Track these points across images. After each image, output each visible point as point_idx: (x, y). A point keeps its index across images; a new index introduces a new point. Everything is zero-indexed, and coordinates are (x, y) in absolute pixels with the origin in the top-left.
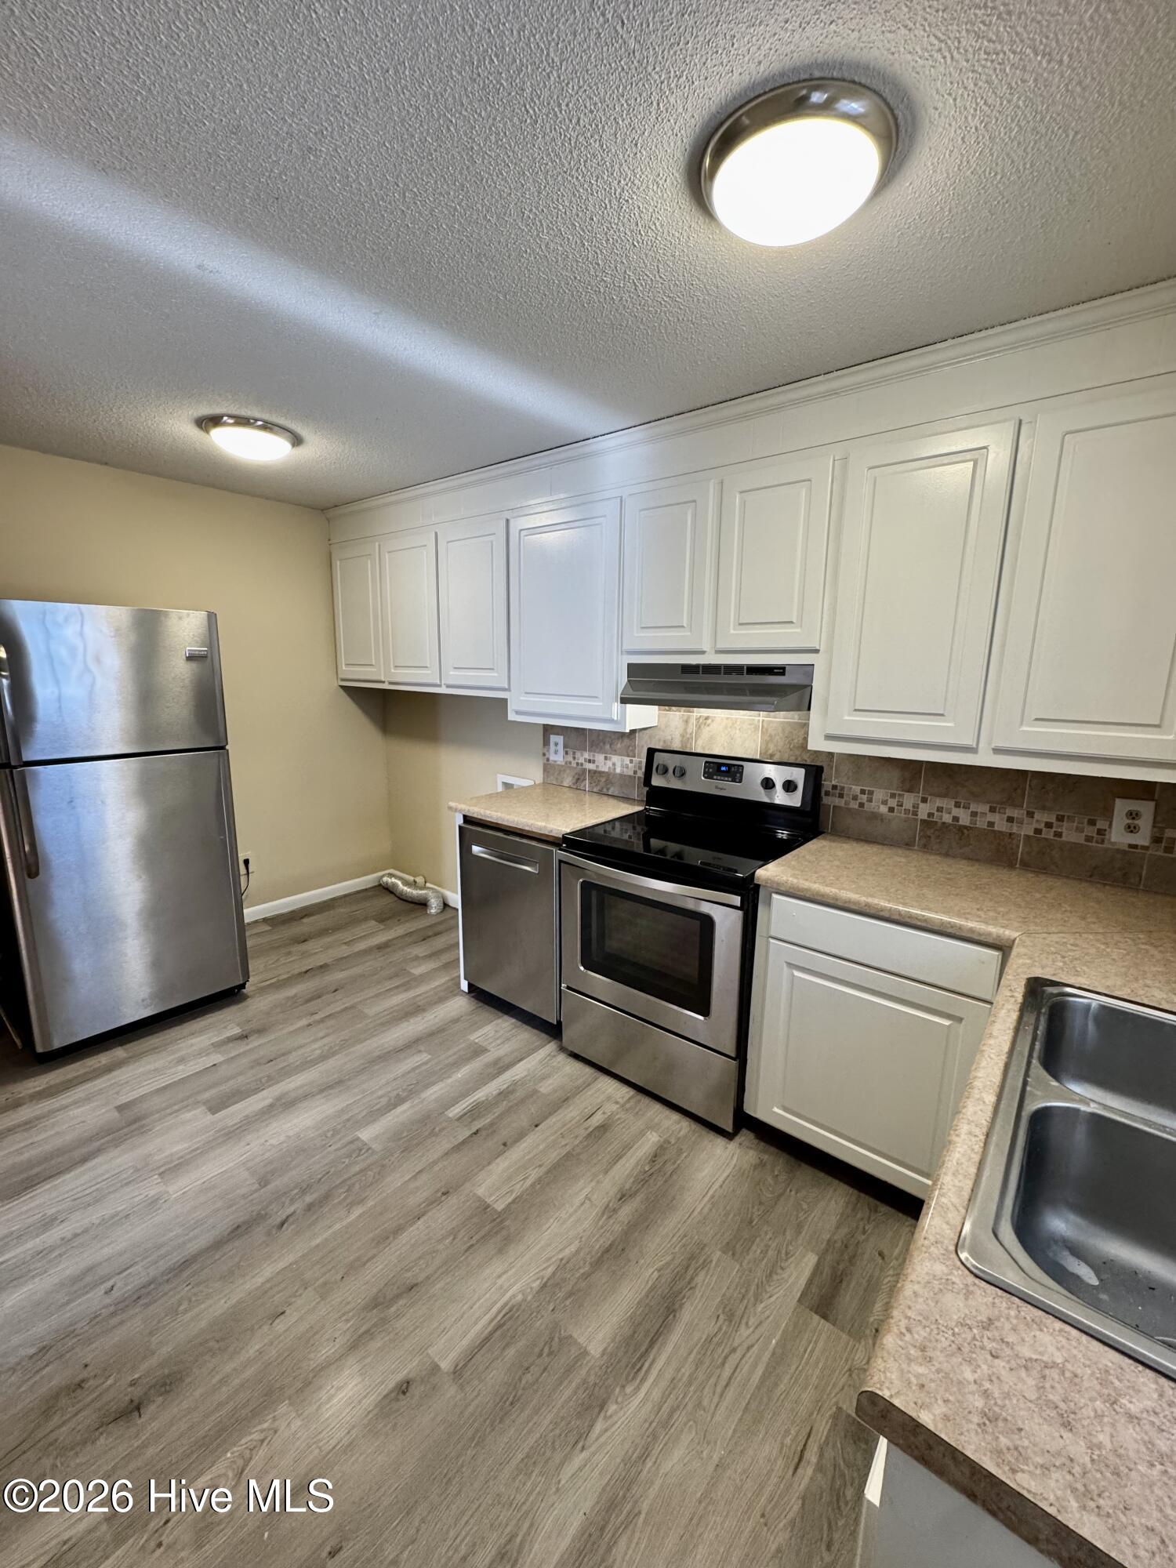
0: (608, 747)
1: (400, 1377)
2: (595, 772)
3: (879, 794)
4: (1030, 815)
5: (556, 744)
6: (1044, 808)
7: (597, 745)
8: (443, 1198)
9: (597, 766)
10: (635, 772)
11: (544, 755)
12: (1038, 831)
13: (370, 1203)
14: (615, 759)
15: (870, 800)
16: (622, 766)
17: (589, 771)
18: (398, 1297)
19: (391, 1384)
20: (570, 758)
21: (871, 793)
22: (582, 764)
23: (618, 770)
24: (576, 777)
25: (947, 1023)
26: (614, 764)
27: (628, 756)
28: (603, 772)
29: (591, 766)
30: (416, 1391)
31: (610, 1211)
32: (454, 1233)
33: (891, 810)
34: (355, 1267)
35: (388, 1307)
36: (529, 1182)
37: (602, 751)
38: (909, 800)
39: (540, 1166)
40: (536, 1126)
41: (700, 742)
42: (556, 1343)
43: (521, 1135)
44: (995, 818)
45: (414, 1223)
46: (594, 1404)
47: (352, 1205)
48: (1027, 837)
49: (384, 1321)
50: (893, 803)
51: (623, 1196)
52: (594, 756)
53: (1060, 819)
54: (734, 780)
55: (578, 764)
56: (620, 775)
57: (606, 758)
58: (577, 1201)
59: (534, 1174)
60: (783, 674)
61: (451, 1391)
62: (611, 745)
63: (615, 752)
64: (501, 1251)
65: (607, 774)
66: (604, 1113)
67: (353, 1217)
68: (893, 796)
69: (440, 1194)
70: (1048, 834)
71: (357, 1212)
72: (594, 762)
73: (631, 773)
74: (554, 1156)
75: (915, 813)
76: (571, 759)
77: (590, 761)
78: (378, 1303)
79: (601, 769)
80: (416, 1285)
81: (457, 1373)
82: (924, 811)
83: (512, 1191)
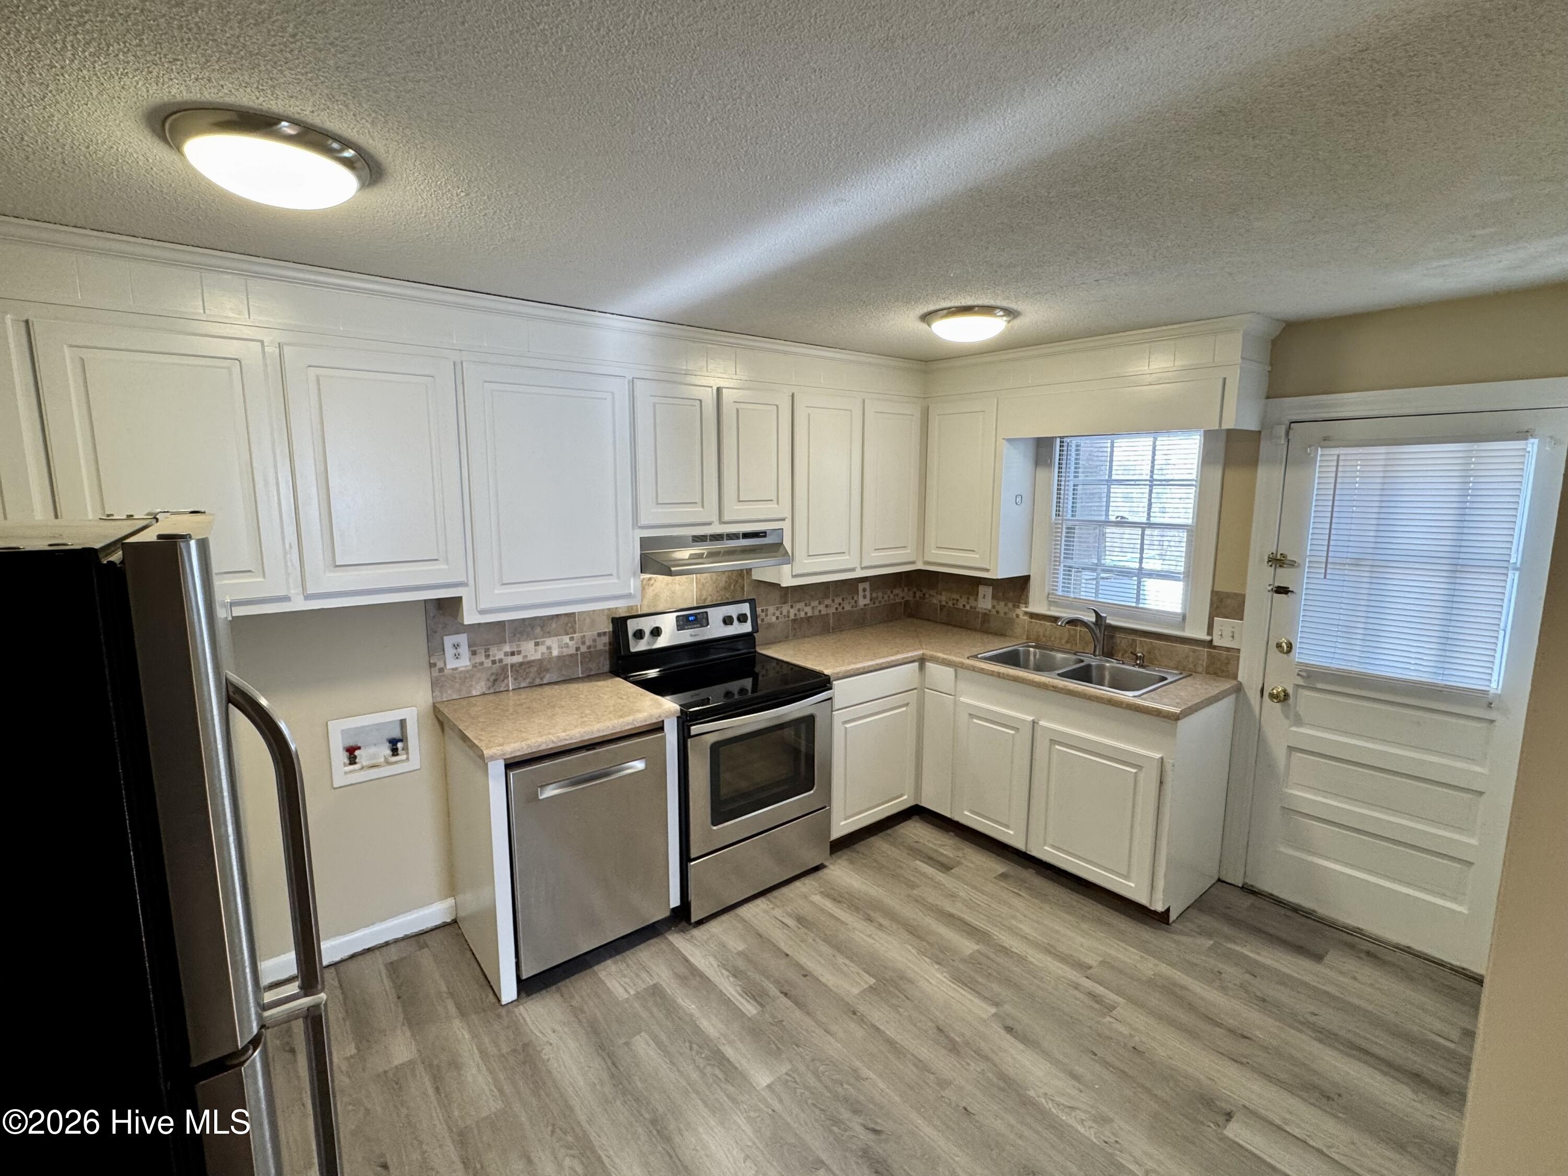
0: (538, 630)
1: (1003, 1032)
2: (521, 664)
3: (771, 609)
4: (833, 601)
5: (456, 646)
6: (837, 596)
7: (521, 633)
8: (859, 1014)
9: (526, 656)
10: (578, 649)
11: (432, 665)
12: (837, 609)
13: (858, 1064)
14: (549, 641)
15: (766, 615)
16: (560, 647)
17: (512, 666)
18: (947, 1037)
19: (1008, 1037)
20: (480, 658)
21: (767, 610)
22: (501, 661)
23: (555, 653)
24: (493, 677)
25: (904, 709)
26: (549, 648)
27: (567, 634)
28: (534, 661)
29: (517, 659)
30: (1010, 1023)
31: (880, 926)
32: (895, 1008)
33: (777, 618)
34: (923, 1067)
35: (957, 1042)
36: (848, 962)
37: (529, 637)
38: (785, 609)
39: (834, 956)
40: (787, 955)
41: (646, 602)
42: (972, 961)
43: (798, 965)
44: (822, 607)
45: (883, 1032)
46: (1005, 951)
47: (858, 1078)
48: (833, 613)
49: (967, 1044)
50: (778, 613)
51: (869, 920)
52: (518, 646)
53: (843, 600)
54: (702, 626)
55: (494, 662)
56: (558, 657)
57: (537, 644)
58: (871, 941)
59: (841, 960)
60: (765, 536)
61: (1007, 1008)
62: (542, 627)
63: (550, 634)
64: (911, 981)
65: (540, 661)
66: (783, 917)
67: (872, 1075)
68: (777, 609)
69: (855, 1017)
70: (840, 610)
71: (865, 1072)
72: (519, 653)
73: (574, 651)
74: (825, 949)
75: (788, 617)
76: (483, 659)
77: (513, 654)
78: (953, 1048)
79: (531, 658)
80: (939, 1029)
81: (997, 1004)
82: (793, 612)
83: (858, 973)
